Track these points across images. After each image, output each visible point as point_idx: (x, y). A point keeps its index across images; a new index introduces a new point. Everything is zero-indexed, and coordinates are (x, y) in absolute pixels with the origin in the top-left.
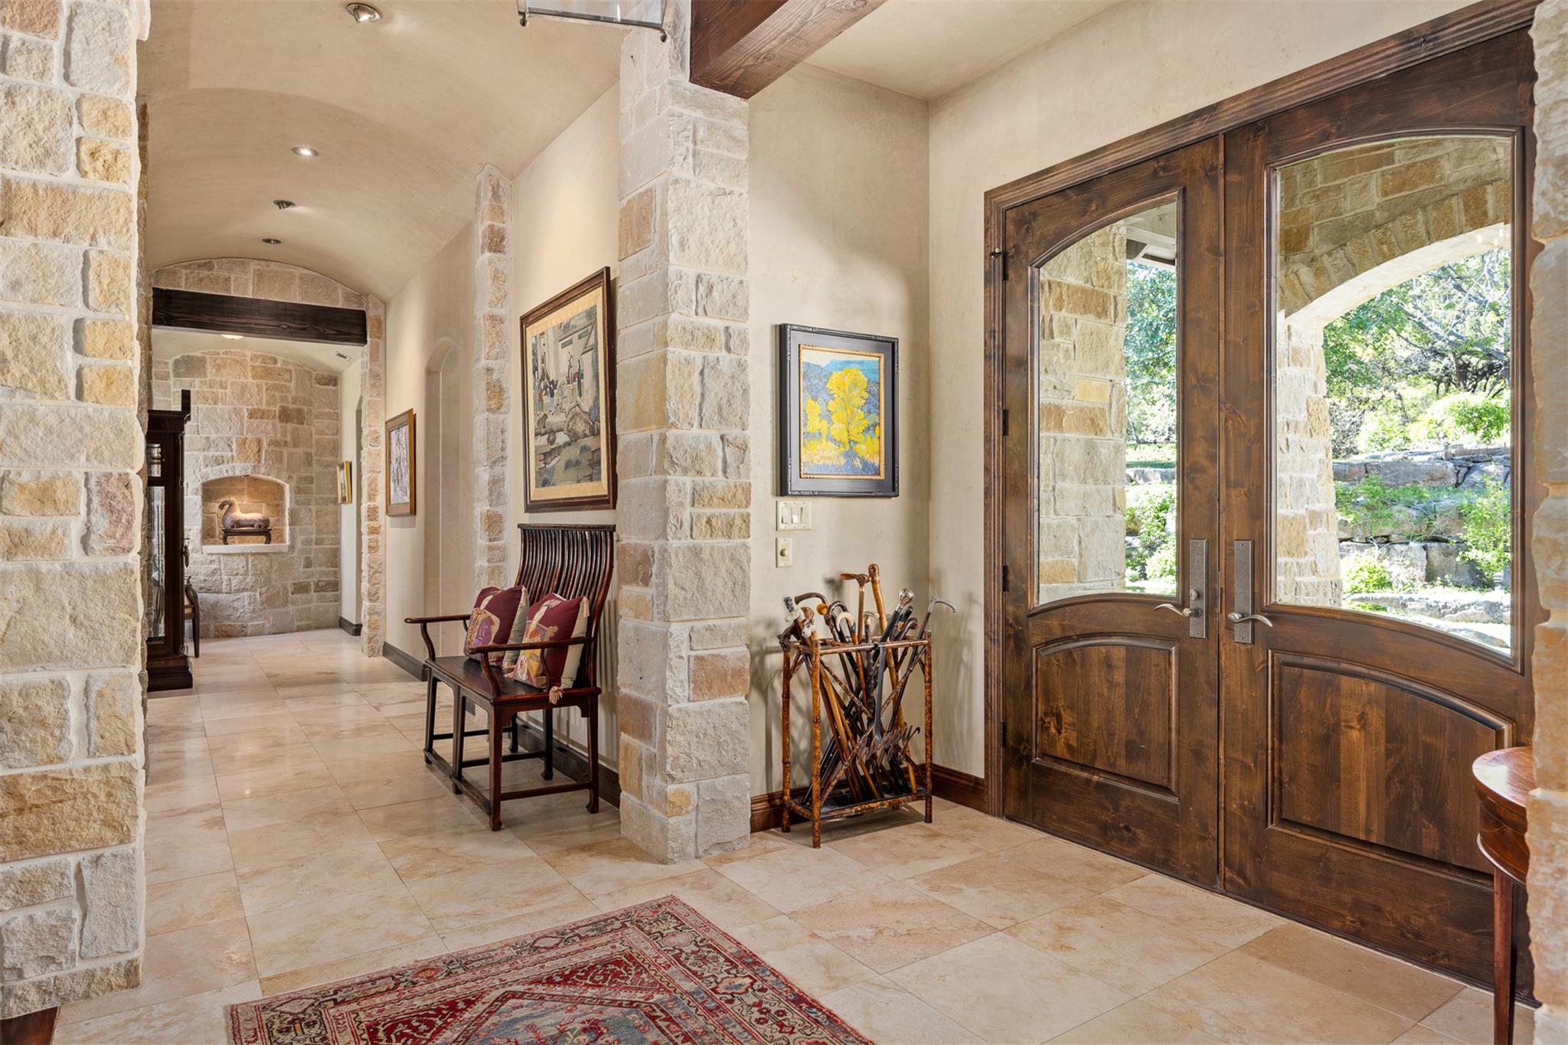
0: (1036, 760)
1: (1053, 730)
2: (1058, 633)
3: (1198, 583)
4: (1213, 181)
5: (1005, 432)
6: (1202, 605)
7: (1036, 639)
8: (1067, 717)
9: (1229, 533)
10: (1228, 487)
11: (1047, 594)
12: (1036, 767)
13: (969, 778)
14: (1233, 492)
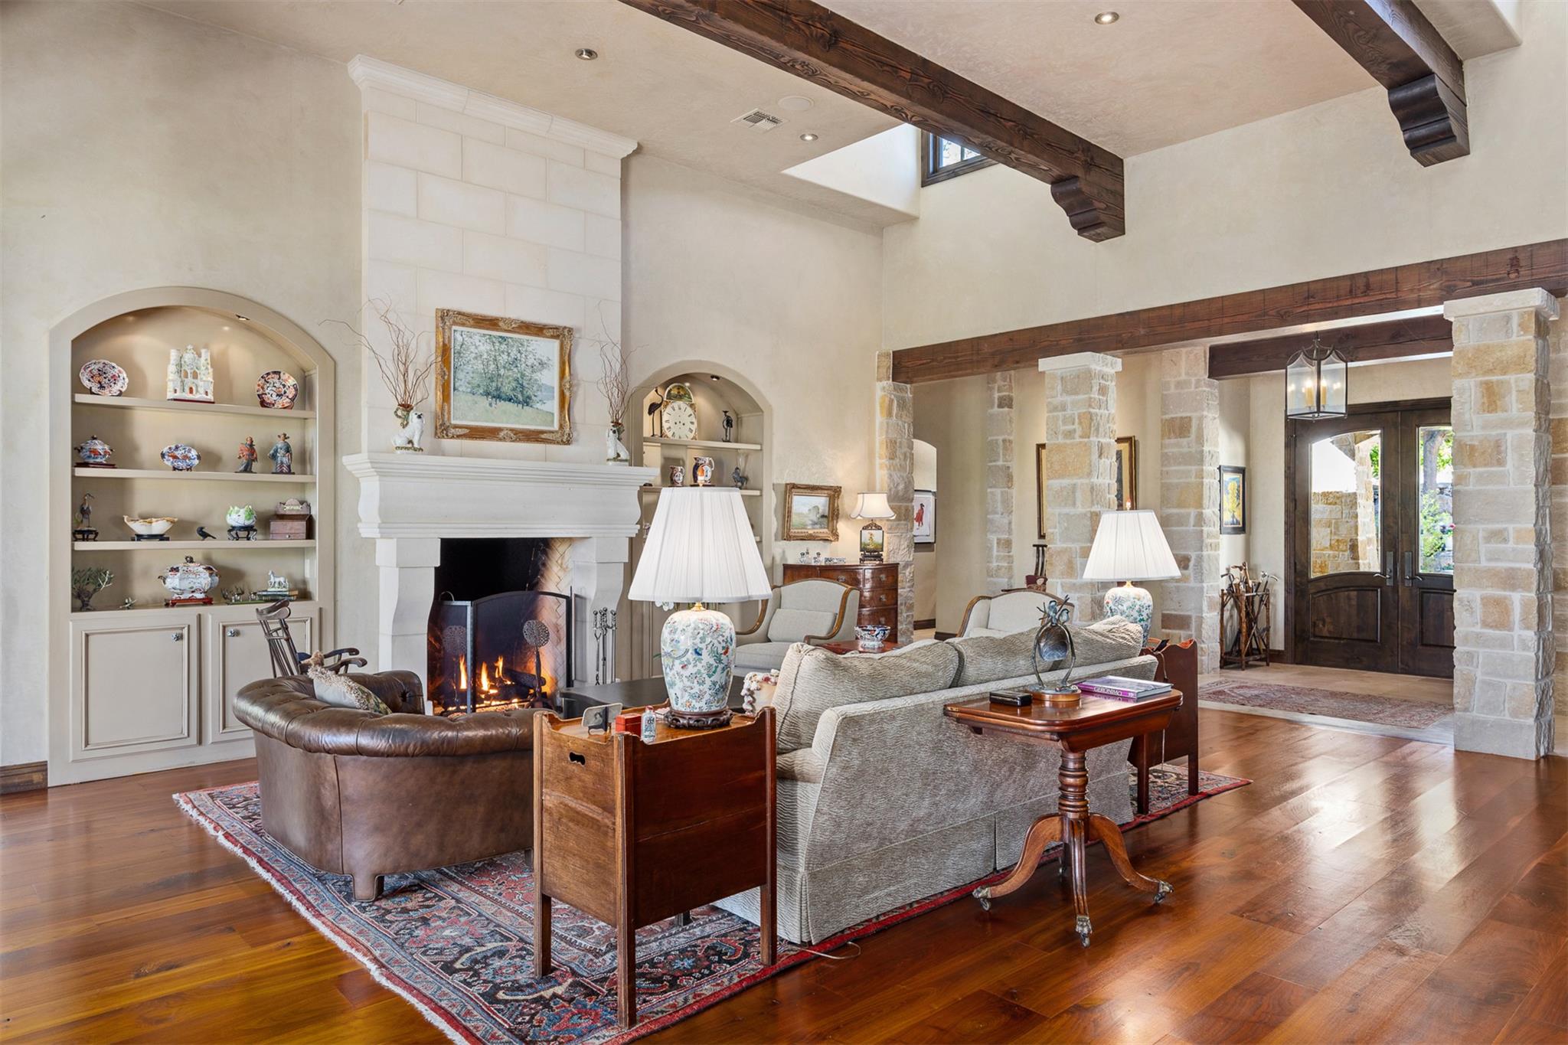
0: (1312, 639)
1: (1321, 626)
2: (1324, 588)
3: (1390, 567)
4: (1396, 428)
5: (1295, 508)
6: (1392, 574)
7: (1312, 591)
8: (1328, 620)
9: (1402, 549)
10: (1402, 533)
11: (1314, 575)
12: (1313, 643)
13: (1279, 651)
14: (1404, 535)
